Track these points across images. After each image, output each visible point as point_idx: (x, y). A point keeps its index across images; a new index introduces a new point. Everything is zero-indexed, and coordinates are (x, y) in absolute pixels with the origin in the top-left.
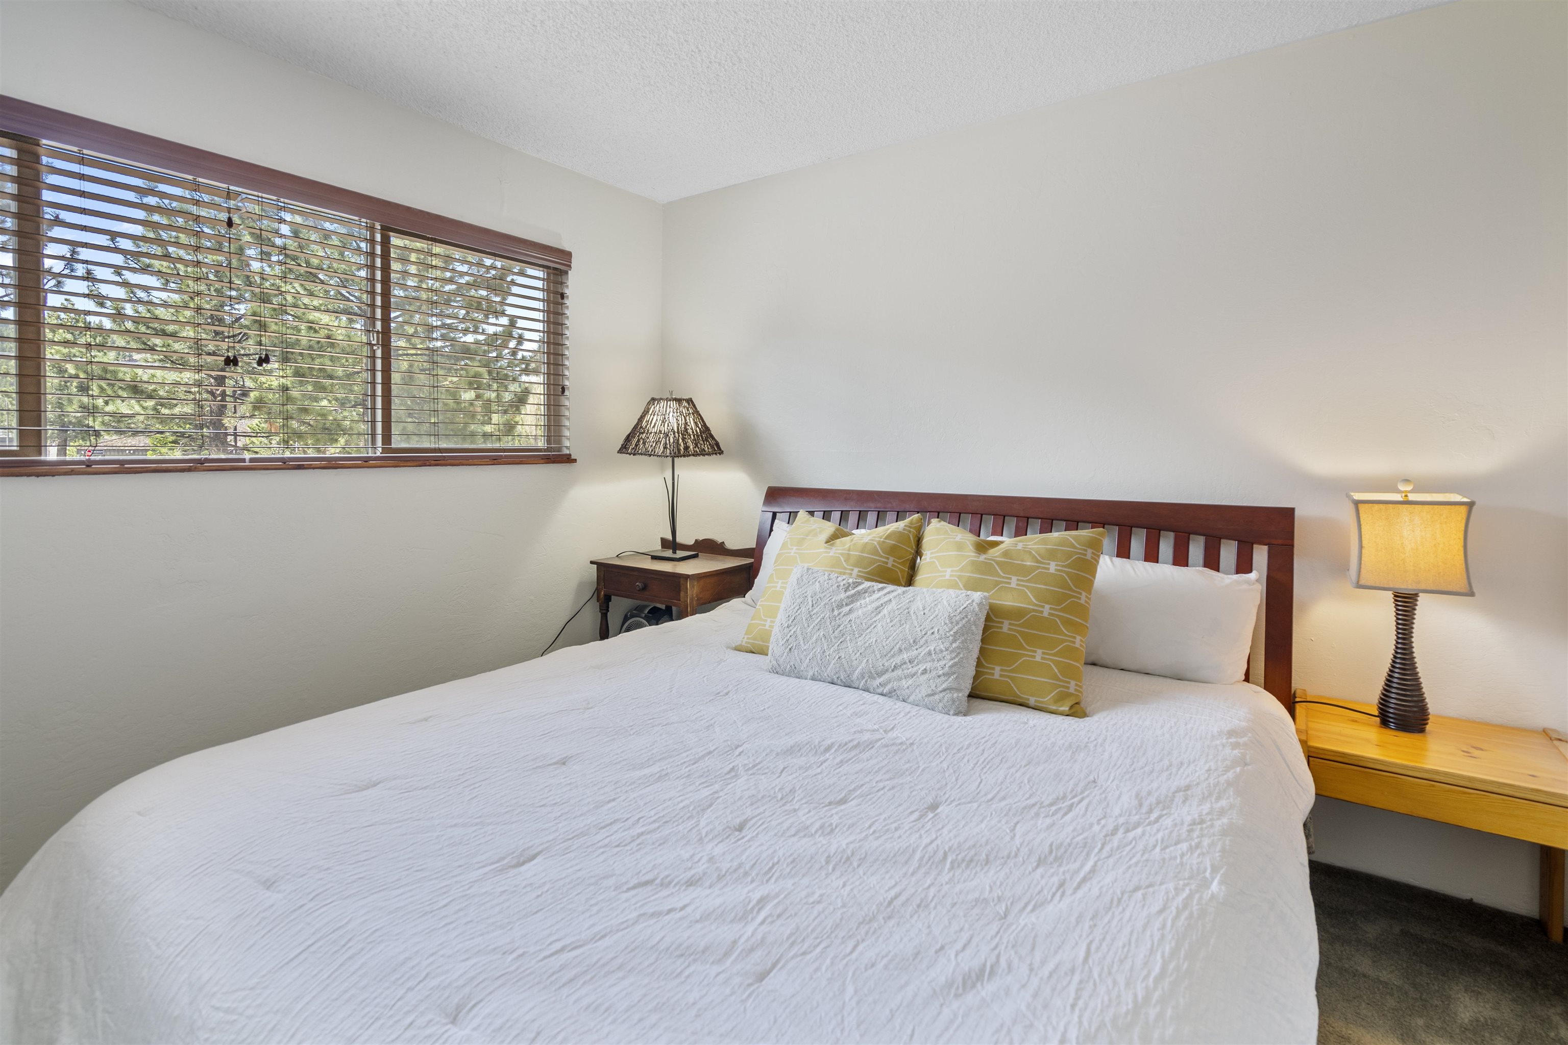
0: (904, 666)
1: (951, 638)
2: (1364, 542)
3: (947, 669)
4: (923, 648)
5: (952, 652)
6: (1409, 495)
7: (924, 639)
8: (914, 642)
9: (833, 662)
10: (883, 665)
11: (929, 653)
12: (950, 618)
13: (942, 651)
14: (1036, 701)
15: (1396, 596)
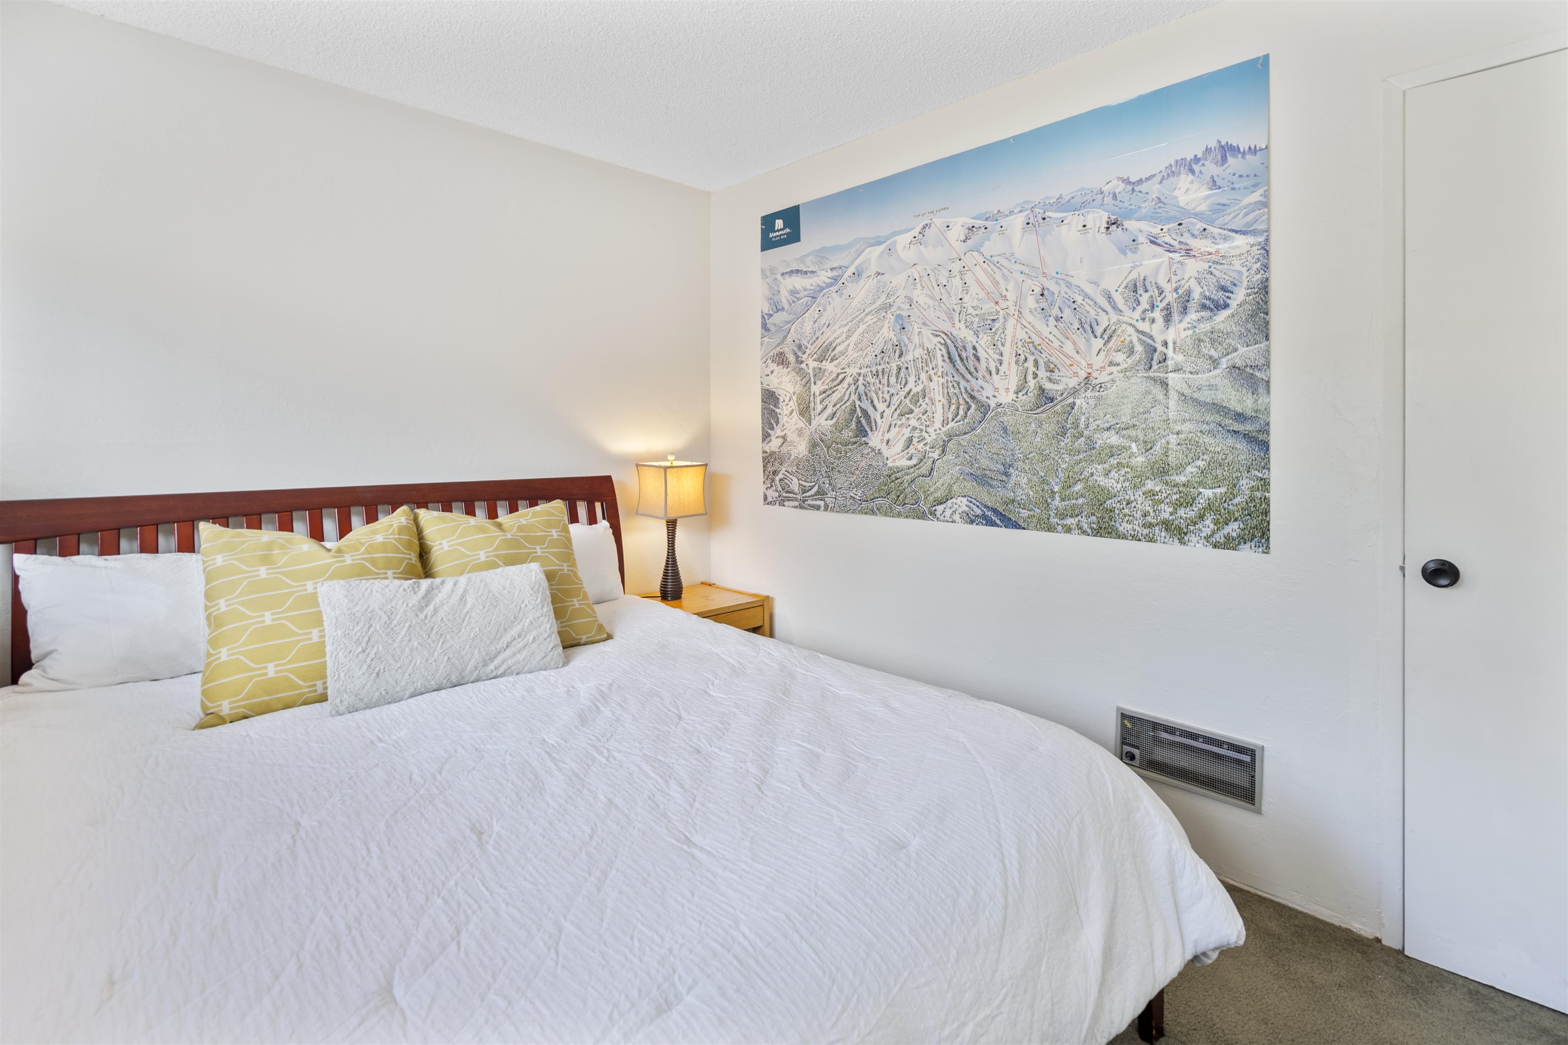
0: (515, 642)
1: (540, 605)
2: (668, 492)
3: (548, 631)
4: (523, 621)
5: (545, 616)
6: (673, 462)
7: (521, 613)
8: (515, 618)
9: (442, 666)
10: (496, 649)
11: (531, 623)
12: (532, 589)
13: (538, 618)
14: (587, 638)
15: (667, 522)
